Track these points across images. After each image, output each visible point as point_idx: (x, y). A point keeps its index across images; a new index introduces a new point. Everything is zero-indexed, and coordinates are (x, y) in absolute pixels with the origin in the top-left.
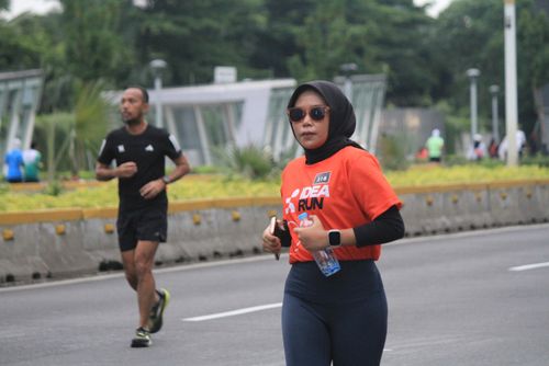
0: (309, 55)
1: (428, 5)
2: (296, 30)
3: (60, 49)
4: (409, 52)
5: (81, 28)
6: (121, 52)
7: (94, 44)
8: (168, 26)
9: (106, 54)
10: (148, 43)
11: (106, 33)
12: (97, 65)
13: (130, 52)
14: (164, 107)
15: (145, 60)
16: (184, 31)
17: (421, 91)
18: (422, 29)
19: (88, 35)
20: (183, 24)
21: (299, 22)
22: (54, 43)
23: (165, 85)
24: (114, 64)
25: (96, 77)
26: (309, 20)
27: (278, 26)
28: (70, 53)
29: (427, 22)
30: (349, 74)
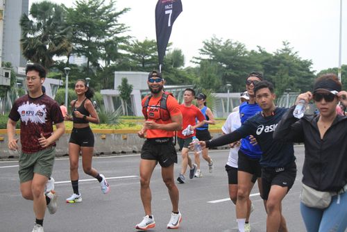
0: (276, 85)
1: (314, 71)
2: (272, 77)
3: (199, 79)
4: (308, 86)
5: (206, 73)
6: (218, 80)
7: (209, 78)
8: (232, 73)
9: (213, 81)
10: (226, 78)
11: (213, 75)
12: (210, 84)
13: (220, 81)
14: (230, 98)
15: (225, 84)
16: (238, 75)
18: (312, 79)
19: (208, 75)
20: (237, 73)
21: (274, 74)
22: (197, 77)
23: (230, 92)
24: (215, 84)
25: (210, 88)
26: (277, 74)
27: (266, 75)
28: (202, 80)
29: (313, 77)
30: (289, 91)
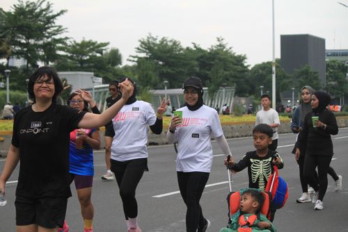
0: (212, 80)
1: (248, 66)
2: (208, 72)
3: (136, 77)
4: (242, 80)
5: (143, 70)
6: (155, 78)
7: (147, 76)
8: (169, 70)
9: (151, 78)
10: (163, 75)
11: (150, 72)
12: (148, 82)
13: (157, 78)
14: (167, 95)
15: (162, 81)
16: (174, 72)
17: (246, 92)
18: (246, 73)
19: (145, 72)
20: (174, 70)
21: (209, 70)
22: (134, 75)
23: (168, 89)
24: (152, 81)
25: (147, 85)
26: (212, 69)
27: (202, 71)
28: (139, 78)
29: (248, 71)
30: (224, 86)
